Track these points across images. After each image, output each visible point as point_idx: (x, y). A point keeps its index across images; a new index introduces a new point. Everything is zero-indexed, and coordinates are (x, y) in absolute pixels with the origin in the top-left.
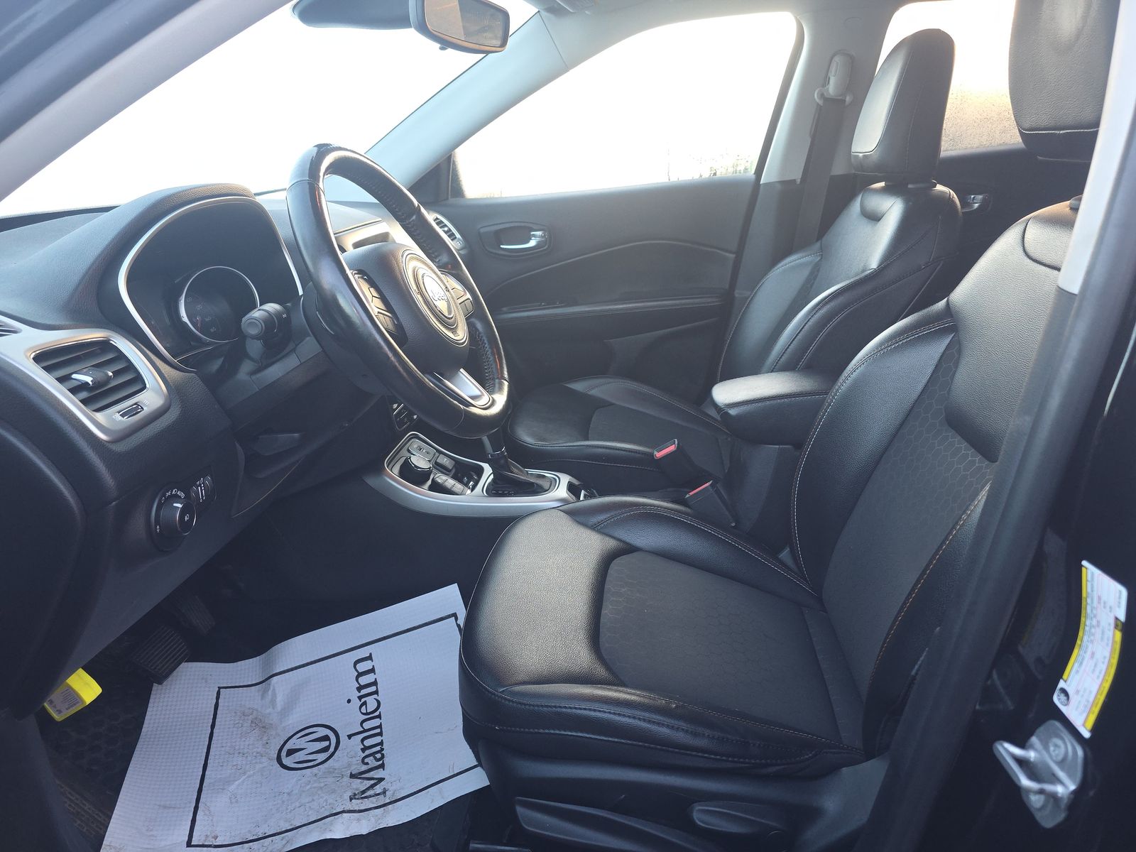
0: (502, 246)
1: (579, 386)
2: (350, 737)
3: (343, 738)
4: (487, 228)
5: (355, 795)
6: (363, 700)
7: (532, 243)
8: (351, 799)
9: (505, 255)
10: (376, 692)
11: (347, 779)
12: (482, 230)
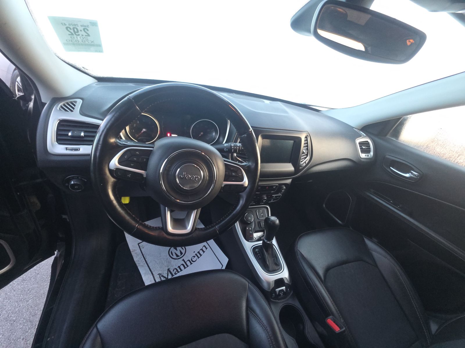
0: (391, 168)
1: (370, 244)
2: (183, 260)
3: (182, 259)
4: (390, 157)
5: (161, 274)
6: (196, 256)
7: (407, 175)
8: (158, 274)
9: (389, 172)
10: (199, 258)
11: (167, 268)
12: (388, 156)
